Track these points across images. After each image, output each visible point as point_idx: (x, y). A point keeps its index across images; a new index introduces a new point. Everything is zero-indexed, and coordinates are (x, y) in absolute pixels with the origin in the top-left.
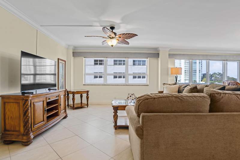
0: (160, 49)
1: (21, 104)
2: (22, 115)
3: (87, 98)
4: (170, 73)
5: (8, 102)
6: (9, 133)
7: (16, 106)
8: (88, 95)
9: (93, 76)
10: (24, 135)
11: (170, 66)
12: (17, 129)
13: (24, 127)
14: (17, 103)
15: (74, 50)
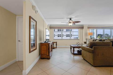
0: (84, 25)
1: (47, 46)
2: (47, 50)
3: (56, 45)
4: (88, 34)
5: (43, 45)
6: (42, 55)
7: (45, 46)
8: (56, 43)
9: (57, 36)
10: (48, 56)
11: (88, 32)
12: (46, 54)
13: (48, 53)
14: (46, 45)
15: (50, 26)
